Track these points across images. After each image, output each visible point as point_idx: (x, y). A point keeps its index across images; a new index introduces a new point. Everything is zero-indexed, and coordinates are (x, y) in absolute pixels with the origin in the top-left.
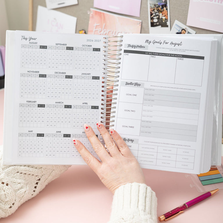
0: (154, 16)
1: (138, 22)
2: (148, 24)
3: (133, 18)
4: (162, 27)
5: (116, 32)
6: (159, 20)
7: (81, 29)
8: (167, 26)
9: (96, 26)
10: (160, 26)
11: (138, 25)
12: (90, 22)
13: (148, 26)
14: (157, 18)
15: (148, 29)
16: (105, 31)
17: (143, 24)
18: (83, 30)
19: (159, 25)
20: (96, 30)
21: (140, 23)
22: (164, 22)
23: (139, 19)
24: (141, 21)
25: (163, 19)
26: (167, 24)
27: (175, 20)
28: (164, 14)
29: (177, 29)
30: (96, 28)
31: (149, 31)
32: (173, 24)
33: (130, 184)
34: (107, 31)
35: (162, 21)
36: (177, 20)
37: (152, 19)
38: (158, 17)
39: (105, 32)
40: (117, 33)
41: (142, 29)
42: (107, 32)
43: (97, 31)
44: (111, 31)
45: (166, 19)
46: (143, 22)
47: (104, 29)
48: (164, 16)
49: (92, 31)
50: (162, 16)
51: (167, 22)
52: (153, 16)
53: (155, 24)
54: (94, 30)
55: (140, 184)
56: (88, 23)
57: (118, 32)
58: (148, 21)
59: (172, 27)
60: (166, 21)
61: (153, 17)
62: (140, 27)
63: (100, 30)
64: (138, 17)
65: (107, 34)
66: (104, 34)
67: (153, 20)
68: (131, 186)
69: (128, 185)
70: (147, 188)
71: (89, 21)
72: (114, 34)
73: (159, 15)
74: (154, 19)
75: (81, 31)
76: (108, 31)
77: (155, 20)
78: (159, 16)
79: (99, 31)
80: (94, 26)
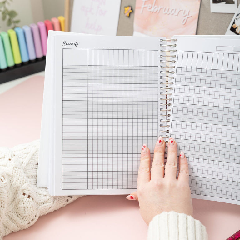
4: (226, 3)
5: (169, 9)
7: (127, 5)
8: (233, 3)
9: (145, 1)
10: (225, 3)
11: (197, 1)
13: (210, 2)
15: (210, 6)
16: (156, 8)
18: (129, 6)
20: (146, 6)
30: (145, 4)
31: (210, 8)
33: (166, 213)
34: (158, 8)
39: (156, 9)
40: (170, 11)
41: (201, 6)
42: (159, 9)
43: (147, 7)
44: (163, 8)
47: (155, 5)
49: (140, 8)
54: (143, 6)
55: (179, 214)
57: (172, 9)
59: (239, 4)
62: (199, 3)
63: (150, 6)
65: (158, 11)
66: (155, 11)
68: (168, 215)
69: (164, 214)
70: (187, 218)
72: (166, 12)
75: (127, 7)
76: (160, 8)
79: (148, 8)
80: (143, 2)
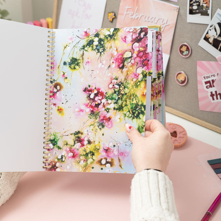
0: (194, 3)
1: (176, 7)
2: (187, 11)
3: (170, 3)
4: (201, 15)
5: (149, 17)
6: (199, 7)
7: (111, 11)
8: (208, 15)
9: (128, 9)
10: (200, 14)
11: (175, 11)
12: (121, 4)
13: (187, 13)
14: (197, 5)
15: (186, 16)
16: (137, 15)
17: (180, 11)
18: (113, 12)
19: (198, 13)
20: (127, 13)
21: (177, 9)
22: (204, 9)
23: (176, 5)
24: (178, 7)
25: (204, 6)
26: (208, 13)
27: (217, 9)
28: (205, 1)
29: (219, 19)
30: (127, 12)
31: (186, 18)
32: (215, 13)
34: (139, 15)
35: (203, 9)
36: (219, 8)
37: (191, 5)
38: (198, 3)
39: (137, 17)
41: (179, 16)
42: (140, 17)
43: (129, 14)
44: (144, 16)
45: (208, 7)
46: (180, 8)
47: (136, 13)
48: (205, 3)
49: (122, 14)
50: (203, 3)
51: (208, 11)
52: (192, 2)
53: (194, 11)
54: (125, 13)
56: (119, 5)
57: (152, 17)
58: (187, 7)
59: (213, 16)
60: (207, 9)
61: (192, 4)
62: (177, 14)
63: (131, 13)
64: (175, 2)
65: (139, 19)
66: (136, 18)
67: (192, 7)
71: (120, 2)
72: (146, 19)
73: (199, 1)
74: (193, 5)
75: (110, 13)
76: (141, 15)
77: (195, 7)
78: (200, 3)
79: (130, 15)
80: (126, 9)
